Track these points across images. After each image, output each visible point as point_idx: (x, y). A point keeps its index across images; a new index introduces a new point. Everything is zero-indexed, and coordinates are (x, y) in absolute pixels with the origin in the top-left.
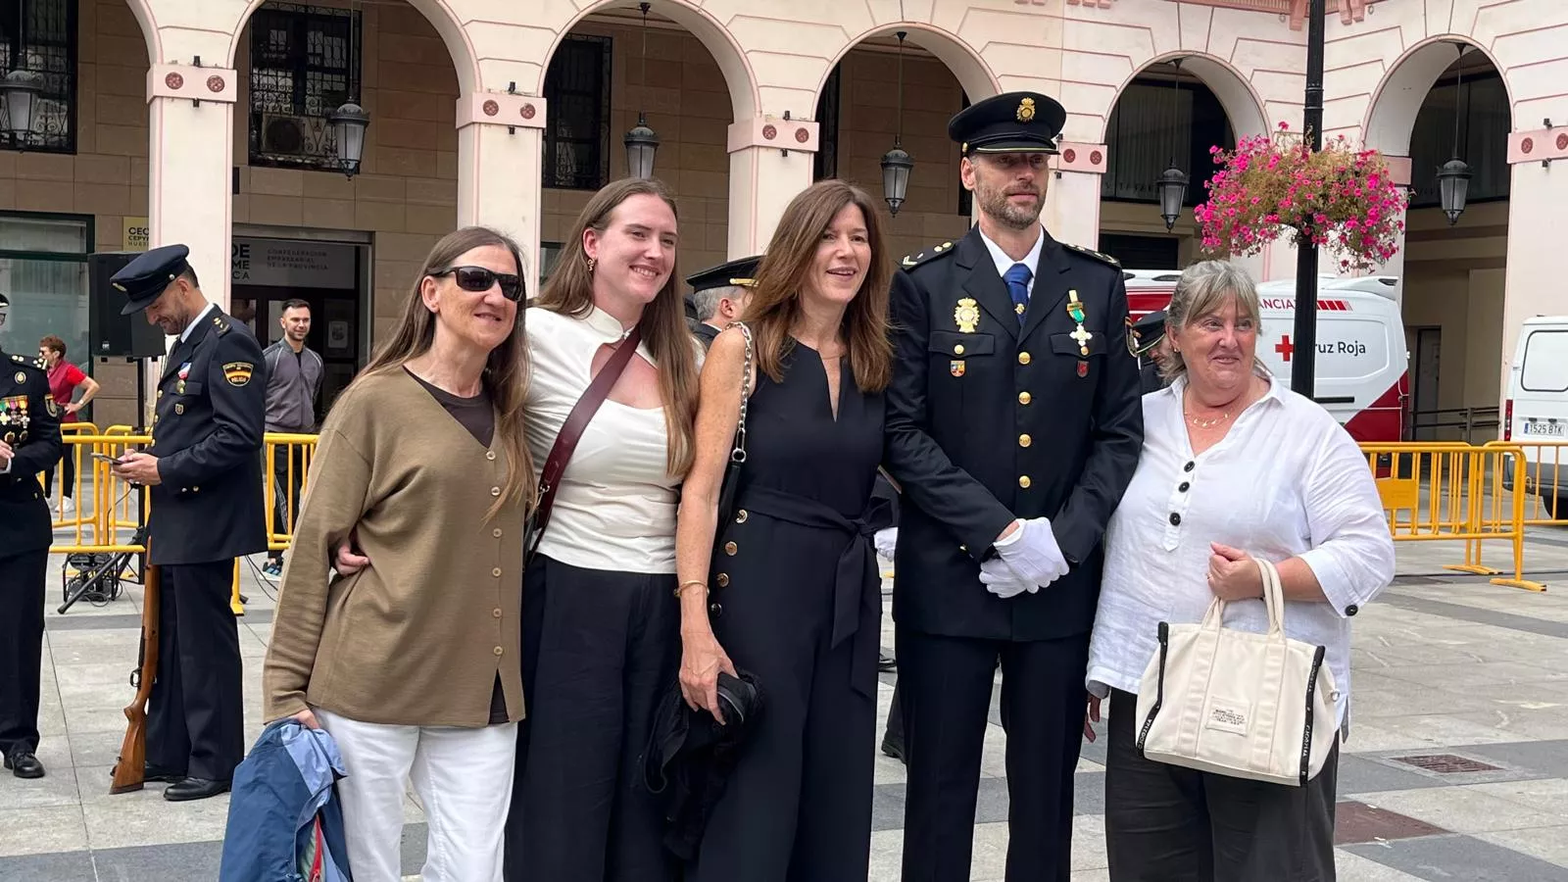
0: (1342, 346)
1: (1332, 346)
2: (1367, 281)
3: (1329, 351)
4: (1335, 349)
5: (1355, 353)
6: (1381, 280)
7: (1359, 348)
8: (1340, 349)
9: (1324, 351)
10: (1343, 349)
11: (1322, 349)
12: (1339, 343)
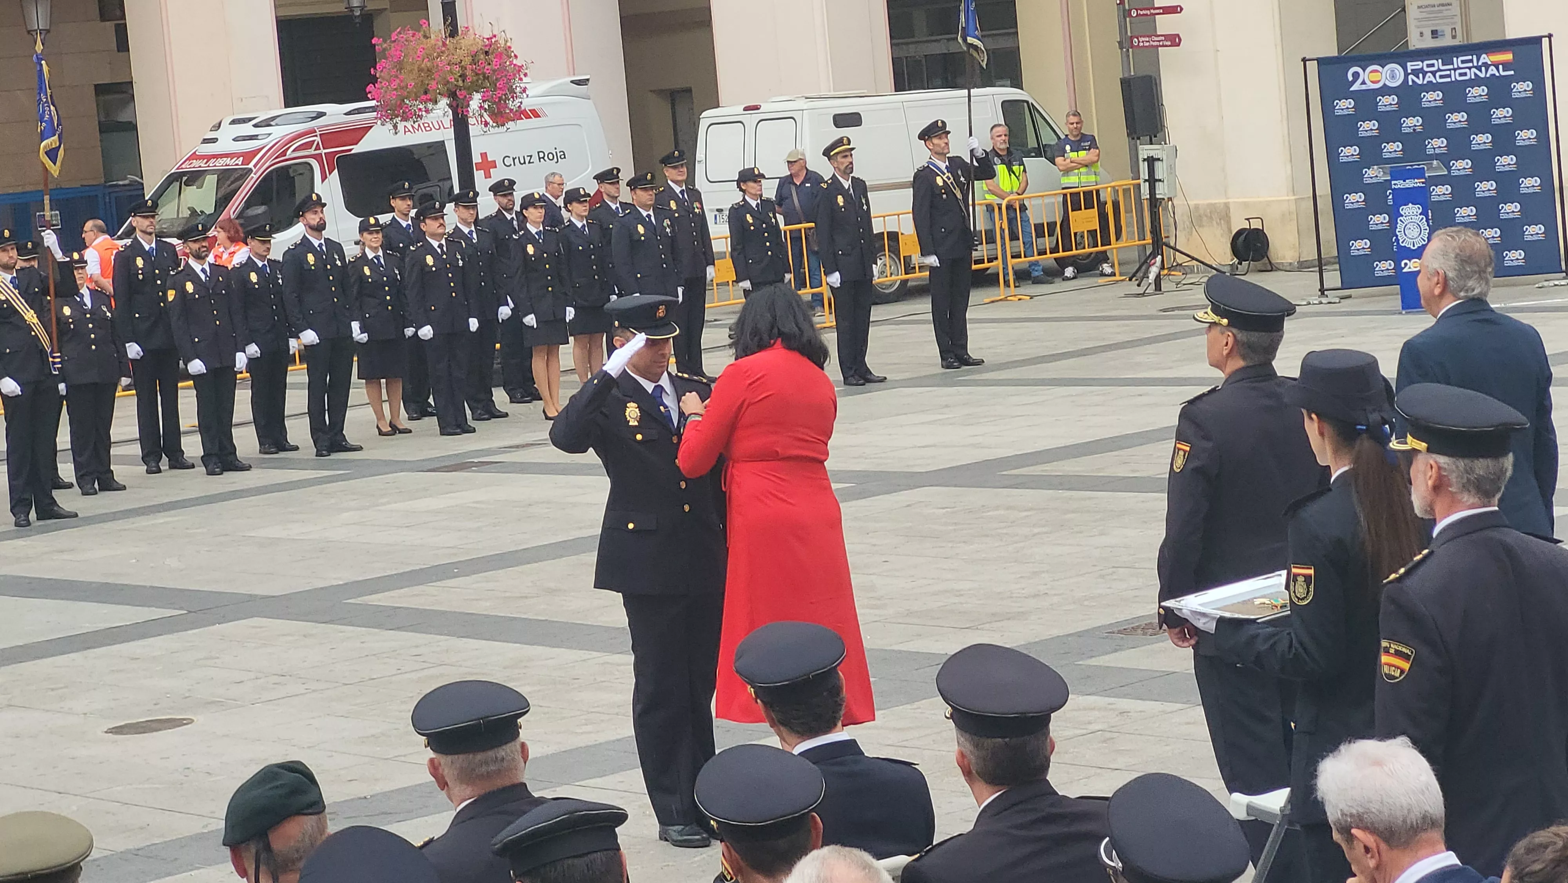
0: (541, 155)
1: (531, 156)
2: (555, 86)
3: (529, 162)
4: (535, 159)
5: (555, 159)
6: (572, 82)
7: (559, 155)
8: (540, 158)
9: (525, 163)
10: (543, 158)
11: (522, 161)
12: (538, 153)
